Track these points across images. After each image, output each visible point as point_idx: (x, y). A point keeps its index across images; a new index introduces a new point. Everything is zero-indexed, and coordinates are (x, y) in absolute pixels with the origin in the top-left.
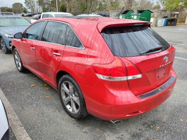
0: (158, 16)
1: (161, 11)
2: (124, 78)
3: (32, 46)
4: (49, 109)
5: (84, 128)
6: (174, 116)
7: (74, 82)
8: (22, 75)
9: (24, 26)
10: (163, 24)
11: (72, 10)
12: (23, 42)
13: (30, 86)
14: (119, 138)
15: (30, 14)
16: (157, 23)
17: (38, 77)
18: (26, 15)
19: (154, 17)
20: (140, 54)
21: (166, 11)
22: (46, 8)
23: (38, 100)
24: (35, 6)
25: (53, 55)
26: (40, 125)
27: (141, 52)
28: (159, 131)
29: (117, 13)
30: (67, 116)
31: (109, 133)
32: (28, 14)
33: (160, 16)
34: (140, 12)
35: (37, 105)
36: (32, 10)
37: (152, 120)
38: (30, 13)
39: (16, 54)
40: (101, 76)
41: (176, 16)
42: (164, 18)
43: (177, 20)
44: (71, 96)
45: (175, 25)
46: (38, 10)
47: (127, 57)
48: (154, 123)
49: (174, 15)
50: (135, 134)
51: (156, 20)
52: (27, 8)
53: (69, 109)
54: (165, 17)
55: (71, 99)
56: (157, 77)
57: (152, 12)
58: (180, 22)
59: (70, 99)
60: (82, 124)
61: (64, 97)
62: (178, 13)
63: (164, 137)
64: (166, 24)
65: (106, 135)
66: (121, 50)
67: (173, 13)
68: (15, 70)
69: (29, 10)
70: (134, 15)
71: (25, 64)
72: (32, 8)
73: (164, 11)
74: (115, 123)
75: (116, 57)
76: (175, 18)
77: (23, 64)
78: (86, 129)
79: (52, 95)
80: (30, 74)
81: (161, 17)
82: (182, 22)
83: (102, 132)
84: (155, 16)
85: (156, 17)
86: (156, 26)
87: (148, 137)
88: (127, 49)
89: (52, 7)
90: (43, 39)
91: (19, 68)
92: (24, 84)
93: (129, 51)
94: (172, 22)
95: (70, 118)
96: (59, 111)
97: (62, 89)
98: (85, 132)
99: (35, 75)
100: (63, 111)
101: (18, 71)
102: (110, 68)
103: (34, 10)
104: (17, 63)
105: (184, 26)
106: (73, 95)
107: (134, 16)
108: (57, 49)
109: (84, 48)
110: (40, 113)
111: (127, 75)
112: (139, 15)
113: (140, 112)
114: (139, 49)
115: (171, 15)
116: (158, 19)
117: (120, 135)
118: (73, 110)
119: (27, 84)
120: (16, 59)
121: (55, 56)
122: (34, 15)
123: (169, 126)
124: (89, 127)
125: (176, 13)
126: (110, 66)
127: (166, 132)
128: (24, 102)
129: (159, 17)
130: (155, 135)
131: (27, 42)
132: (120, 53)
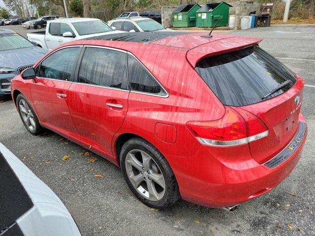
0: (241, 12)
1: (245, 3)
2: (243, 141)
3: (61, 91)
4: (107, 197)
5: (174, 222)
6: (306, 183)
7: (153, 151)
8: (39, 140)
9: (21, 48)
10: (250, 26)
11: (94, 8)
12: (37, 84)
13: (60, 160)
14: (233, 231)
15: (16, 20)
16: (240, 23)
17: (69, 141)
18: (8, 22)
19: (234, 14)
20: (263, 99)
21: (253, 2)
22: (44, 8)
23: (83, 183)
24: (24, 5)
25: (108, 107)
26: (101, 228)
27: (263, 94)
28: (291, 211)
29: (174, 10)
30: (141, 206)
31: (216, 225)
32: (11, 20)
33: (244, 12)
34: (212, 6)
35: (84, 192)
36: (18, 12)
37: (276, 193)
38: (15, 17)
39: (22, 104)
40: (205, 141)
41: (268, 10)
42: (250, 15)
43: (270, 17)
44: (146, 173)
45: (268, 25)
46: (30, 11)
47: (245, 107)
48: (279, 198)
49: (266, 8)
50: (257, 220)
51: (239, 18)
52: (8, 10)
53: (143, 194)
54: (251, 13)
55: (147, 178)
56: (285, 130)
57: (230, 6)
58: (275, 19)
59: (144, 178)
60: (170, 216)
61: (131, 175)
62: (272, 4)
63: (301, 219)
64: (255, 25)
65: (213, 229)
66: (233, 95)
67: (264, 5)
68: (23, 132)
69: (13, 13)
70: (201, 13)
71: (44, 121)
72: (18, 8)
73: (250, 2)
74: (230, 211)
75: (228, 109)
76: (268, 13)
77: (40, 122)
78: (178, 224)
79: (105, 171)
80: (53, 137)
81: (246, 13)
82: (278, 19)
83: (205, 225)
84: (236, 13)
85: (238, 15)
86: (239, 29)
87: (278, 224)
88: (242, 93)
89: (54, 5)
90: (81, 80)
91: (31, 128)
92: (48, 156)
93: (245, 96)
94: (263, 21)
95: (148, 209)
96: (126, 198)
97: (128, 163)
98: (179, 229)
99: (62, 137)
100: (132, 198)
101: (29, 134)
102: (222, 127)
103: (21, 13)
104: (25, 119)
105: (282, 25)
106: (151, 171)
107: (203, 14)
108: (115, 96)
109: (167, 96)
110: (95, 207)
111: (248, 135)
112: (210, 12)
113: (267, 188)
114: (260, 90)
115: (261, 9)
116: (241, 17)
117: (234, 225)
118: (151, 195)
119: (53, 155)
120: (22, 112)
121: (111, 108)
122: (24, 22)
123: (303, 200)
124: (184, 220)
125: (268, 4)
126: (221, 125)
127: (301, 211)
128: (61, 191)
129: (243, 14)
130: (287, 219)
131: (44, 84)
132: (232, 99)
